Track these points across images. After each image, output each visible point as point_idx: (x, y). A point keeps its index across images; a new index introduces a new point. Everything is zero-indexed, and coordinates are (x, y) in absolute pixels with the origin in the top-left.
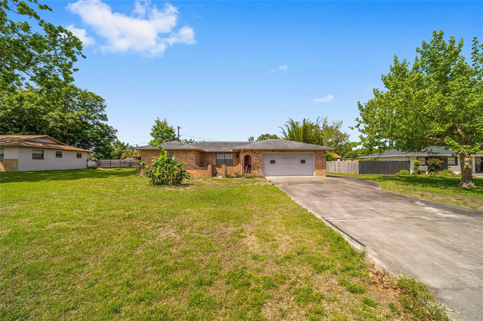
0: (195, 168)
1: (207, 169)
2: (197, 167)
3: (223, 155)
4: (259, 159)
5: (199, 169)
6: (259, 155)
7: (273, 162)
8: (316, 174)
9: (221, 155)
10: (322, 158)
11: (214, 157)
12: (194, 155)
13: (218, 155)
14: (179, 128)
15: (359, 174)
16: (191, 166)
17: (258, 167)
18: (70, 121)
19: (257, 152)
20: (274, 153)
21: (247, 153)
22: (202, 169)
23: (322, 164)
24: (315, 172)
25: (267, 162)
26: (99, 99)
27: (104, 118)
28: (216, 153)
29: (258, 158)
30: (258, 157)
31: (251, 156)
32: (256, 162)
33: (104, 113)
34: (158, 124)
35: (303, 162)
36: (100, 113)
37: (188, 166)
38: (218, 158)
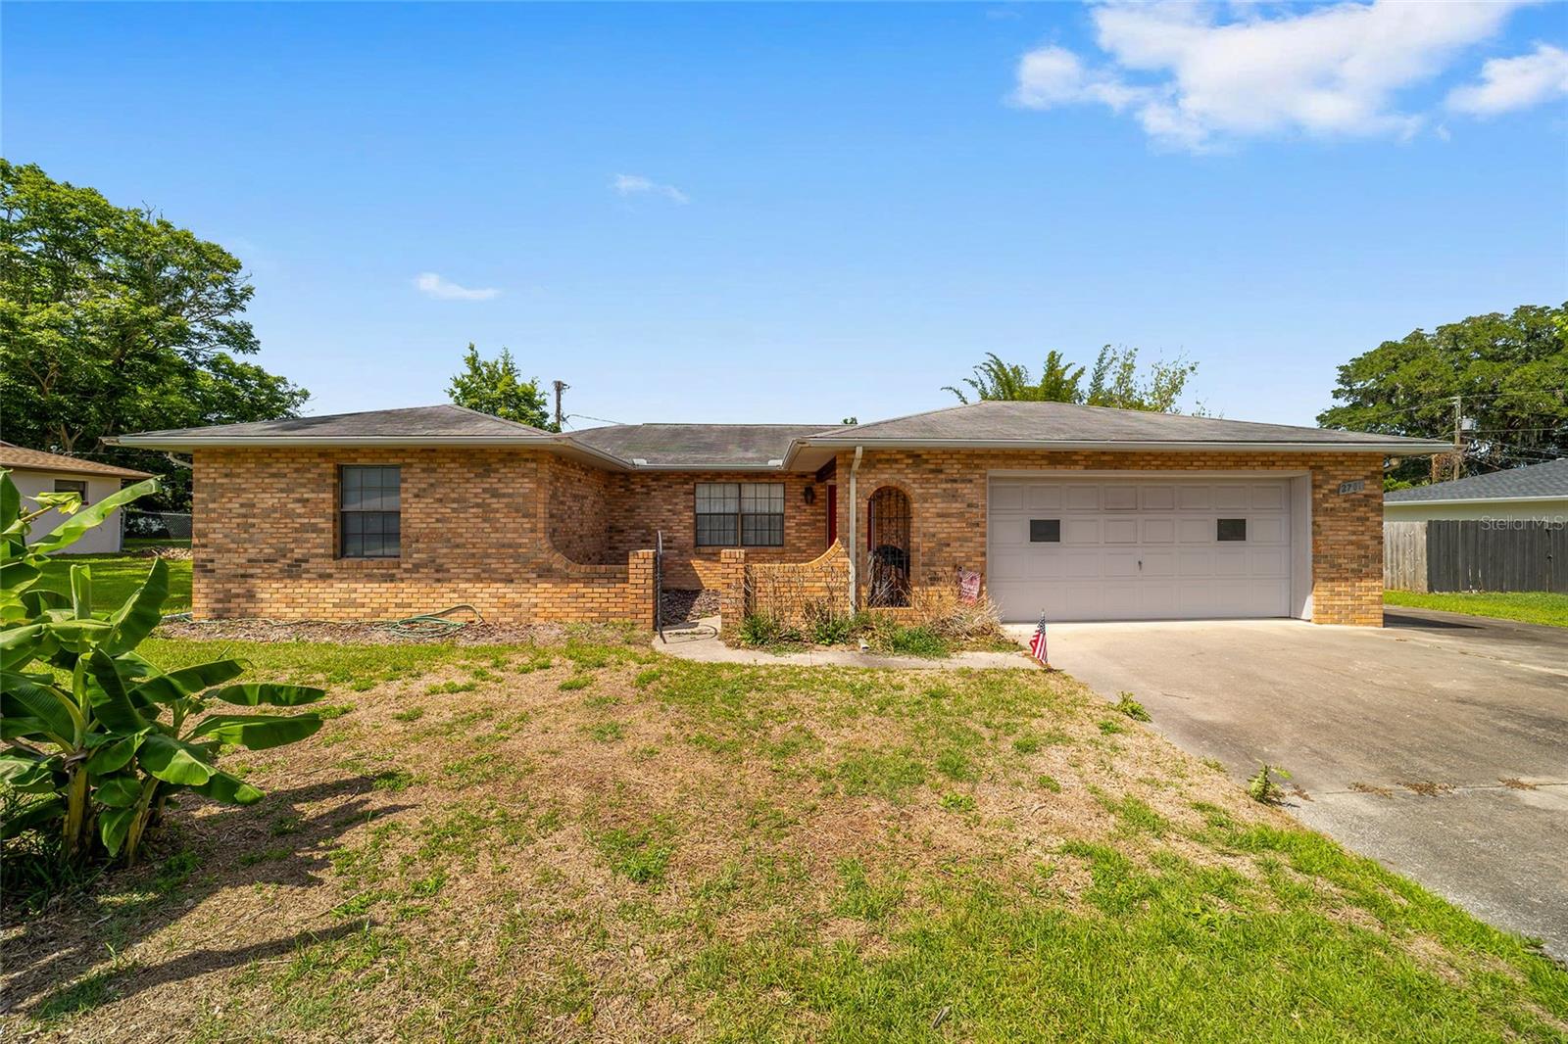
0: (545, 573)
1: (625, 580)
2: (558, 561)
3: (731, 490)
4: (961, 515)
5: (568, 579)
6: (966, 489)
7: (1045, 531)
8: (1321, 611)
9: (717, 491)
10: (1356, 504)
11: (681, 503)
12: (539, 482)
13: (703, 491)
14: (559, 387)
15: (1431, 589)
16: (516, 558)
17: (957, 568)
19: (953, 469)
20: (1061, 472)
21: (886, 477)
22: (588, 580)
23: (1359, 545)
24: (1310, 600)
25: (1010, 531)
27: (242, 338)
28: (693, 478)
29: (956, 506)
30: (954, 496)
31: (915, 490)
32: (943, 529)
33: (238, 317)
34: (476, 370)
35: (1232, 530)
36: (224, 319)
37: (501, 559)
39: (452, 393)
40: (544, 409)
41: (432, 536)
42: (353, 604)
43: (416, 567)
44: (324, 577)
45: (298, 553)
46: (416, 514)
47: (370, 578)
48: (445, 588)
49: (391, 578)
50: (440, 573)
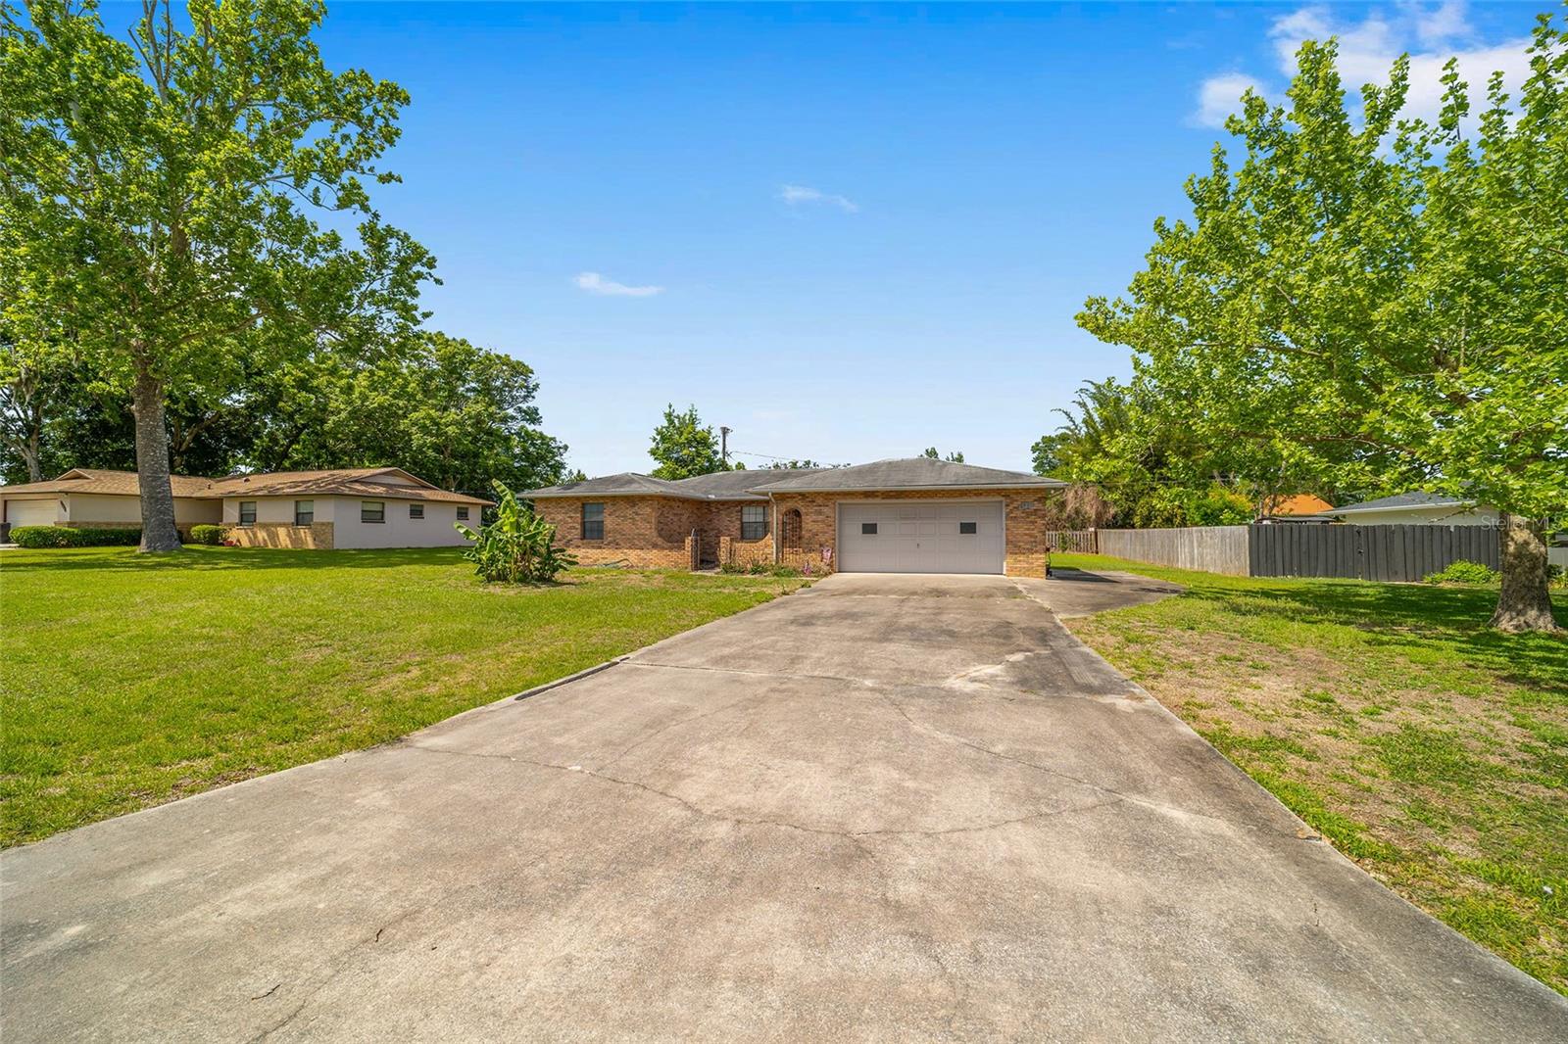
0: (655, 546)
1: (683, 549)
2: (660, 541)
3: (760, 510)
4: (823, 521)
5: (663, 548)
6: (825, 510)
7: (870, 529)
8: (1011, 570)
9: (752, 510)
10: (1029, 515)
11: (735, 516)
12: (653, 509)
13: (746, 510)
14: (725, 431)
15: (1252, 574)
16: (644, 539)
17: (821, 545)
18: (451, 430)
19: (820, 501)
20: (870, 500)
21: (790, 504)
22: (671, 549)
23: (1031, 536)
24: (1005, 564)
25: (853, 529)
26: (520, 370)
27: (533, 416)
28: (741, 504)
29: (821, 518)
30: (820, 513)
31: (803, 510)
32: (815, 528)
33: (531, 404)
34: (671, 422)
35: (968, 528)
36: (524, 406)
37: (639, 540)
38: (746, 519)
39: (655, 439)
40: (715, 448)
41: (615, 531)
42: (588, 558)
43: (609, 544)
44: (578, 547)
45: (569, 537)
46: (609, 522)
47: (593, 547)
48: (618, 552)
49: (600, 548)
50: (617, 546)
